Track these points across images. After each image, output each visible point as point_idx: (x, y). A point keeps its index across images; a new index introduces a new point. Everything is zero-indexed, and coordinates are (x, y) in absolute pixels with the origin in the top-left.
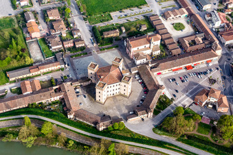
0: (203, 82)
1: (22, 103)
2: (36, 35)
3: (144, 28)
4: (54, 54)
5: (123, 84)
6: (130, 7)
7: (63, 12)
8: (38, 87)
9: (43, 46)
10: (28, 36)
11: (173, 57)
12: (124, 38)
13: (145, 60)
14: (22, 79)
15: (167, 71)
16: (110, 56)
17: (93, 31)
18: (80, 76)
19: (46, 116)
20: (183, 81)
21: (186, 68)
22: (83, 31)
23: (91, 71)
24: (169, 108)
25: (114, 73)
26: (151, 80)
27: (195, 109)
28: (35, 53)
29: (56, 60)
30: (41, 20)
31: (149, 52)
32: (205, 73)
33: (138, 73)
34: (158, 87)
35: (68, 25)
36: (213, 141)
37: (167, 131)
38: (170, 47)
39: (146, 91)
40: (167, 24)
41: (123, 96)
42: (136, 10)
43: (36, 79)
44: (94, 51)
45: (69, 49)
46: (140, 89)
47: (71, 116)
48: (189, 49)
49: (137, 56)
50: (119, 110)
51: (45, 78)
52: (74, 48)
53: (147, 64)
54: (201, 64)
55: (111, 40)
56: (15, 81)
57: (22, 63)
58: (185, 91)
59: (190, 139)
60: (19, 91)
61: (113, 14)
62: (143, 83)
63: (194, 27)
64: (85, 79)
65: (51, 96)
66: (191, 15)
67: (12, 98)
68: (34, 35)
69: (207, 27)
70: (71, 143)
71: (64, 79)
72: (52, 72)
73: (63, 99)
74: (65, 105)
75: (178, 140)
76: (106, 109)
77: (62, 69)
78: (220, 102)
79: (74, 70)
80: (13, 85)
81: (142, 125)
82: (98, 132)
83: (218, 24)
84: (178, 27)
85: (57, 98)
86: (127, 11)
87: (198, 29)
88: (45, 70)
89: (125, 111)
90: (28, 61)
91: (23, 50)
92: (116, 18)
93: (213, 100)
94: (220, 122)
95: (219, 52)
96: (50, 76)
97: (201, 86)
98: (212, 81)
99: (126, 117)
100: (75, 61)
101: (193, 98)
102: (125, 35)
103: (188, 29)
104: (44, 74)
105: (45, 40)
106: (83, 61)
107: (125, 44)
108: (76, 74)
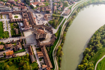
9: (19, 52)
20: (39, 21)
36: (58, 20)
42: (4, 25)
60: (41, 58)
61: (5, 31)
66: (12, 13)
71: (36, 46)
79: (32, 43)
97: (41, 18)
99: (52, 33)
106: (28, 41)
107: (22, 29)
108: (34, 43)
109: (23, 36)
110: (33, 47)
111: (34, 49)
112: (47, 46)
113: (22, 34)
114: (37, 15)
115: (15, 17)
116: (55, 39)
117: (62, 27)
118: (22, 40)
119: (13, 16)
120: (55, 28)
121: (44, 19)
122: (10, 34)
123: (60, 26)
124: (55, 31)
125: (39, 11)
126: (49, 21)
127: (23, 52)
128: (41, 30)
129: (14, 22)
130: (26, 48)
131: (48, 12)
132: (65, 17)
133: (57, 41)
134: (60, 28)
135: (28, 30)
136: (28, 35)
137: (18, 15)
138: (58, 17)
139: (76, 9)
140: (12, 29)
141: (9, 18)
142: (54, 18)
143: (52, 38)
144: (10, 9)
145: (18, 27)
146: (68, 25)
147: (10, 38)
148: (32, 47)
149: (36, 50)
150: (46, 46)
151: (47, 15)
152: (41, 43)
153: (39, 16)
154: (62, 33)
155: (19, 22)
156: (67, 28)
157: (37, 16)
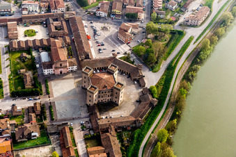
4: (45, 135)
16: (60, 87)
20: (103, 45)
32: (95, 30)
34: (113, 58)
36: (166, 42)
48: (66, 31)
58: (114, 46)
63: (34, 24)
65: (115, 136)
66: (21, 21)
79: (73, 119)
96: (79, 140)
97: (110, 37)
100: (59, 117)
101: (122, 43)
106: (62, 110)
107: (46, 72)
108: (79, 118)
109: (48, 93)
110: (74, 131)
111: (79, 135)
112: (121, 129)
113: (43, 86)
114: (98, 26)
115: (27, 34)
116: (151, 104)
117: (175, 66)
118: (43, 107)
119: (21, 30)
120: (152, 69)
121: (117, 40)
122: (8, 87)
123: (172, 62)
124: (152, 79)
125: (103, 14)
126: (133, 44)
127: (44, 145)
128: (105, 76)
129: (21, 50)
130: (52, 134)
131: (132, 17)
132: (190, 33)
133: (156, 114)
134: (170, 69)
135: (65, 74)
136: (61, 90)
137: (36, 28)
138: (165, 32)
139: (228, 7)
140: (15, 72)
141: (7, 38)
142: (150, 36)
143: (139, 101)
144: (14, 9)
145: (32, 66)
146: (197, 58)
147: (7, 98)
148: (71, 129)
149: (86, 139)
150: (119, 128)
151: (129, 27)
152: (104, 118)
153: (104, 29)
154: (175, 85)
155: (37, 49)
156: (195, 70)
157: (97, 29)
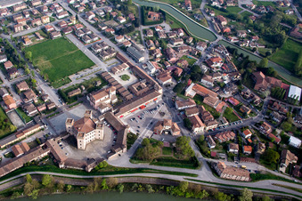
0: (156, 115)
1: (18, 164)
2: (13, 106)
3: (99, 84)
4: (32, 118)
5: (97, 130)
6: (83, 69)
7: (30, 83)
8: (28, 149)
9: (21, 114)
10: (6, 108)
11: (129, 102)
12: (86, 94)
13: (107, 108)
14: (12, 145)
15: (127, 113)
16: (79, 111)
17: (59, 93)
18: (59, 132)
19: (42, 170)
20: (141, 119)
21: (140, 108)
22: (51, 95)
23: (68, 126)
24: (136, 141)
25: (88, 123)
26: (118, 122)
27: (156, 137)
28: (16, 121)
29: (35, 123)
30: (13, 93)
31: (109, 101)
32: (155, 109)
33: (105, 120)
34: (125, 127)
35: (37, 93)
36: (176, 159)
37: (142, 159)
38: (124, 94)
39: (116, 132)
40: (116, 77)
41: (99, 140)
42: (88, 71)
43: (23, 142)
44: (64, 109)
45: (44, 112)
46: (110, 131)
47: (62, 166)
48: (138, 93)
49: (101, 106)
50: (99, 152)
51: (30, 140)
52: (47, 110)
53: (110, 111)
54: (150, 103)
55: (75, 98)
56: (5, 148)
57: (8, 131)
58: (145, 125)
59: (160, 161)
60: (12, 155)
61: (71, 77)
62: (111, 127)
63: (137, 76)
64: (65, 133)
65: (40, 153)
66: (132, 67)
67: (8, 162)
68: (11, 106)
69: (147, 74)
70: (70, 187)
71: (47, 138)
72: (34, 133)
73: (50, 154)
74: (54, 158)
75: (151, 164)
76: (88, 153)
77: (42, 129)
78: (173, 128)
79: (52, 128)
80: (5, 151)
81: (120, 159)
82: (88, 173)
83: (153, 71)
84: (125, 78)
85: (46, 154)
86: (82, 73)
87: (140, 76)
88: (29, 133)
89: (104, 152)
90: (13, 128)
91: (5, 120)
92: (75, 79)
93: (167, 128)
94: (178, 143)
95: (161, 91)
96: (34, 137)
97: (155, 120)
98: (162, 114)
99: (107, 157)
100: (51, 120)
101: (153, 130)
102: (85, 92)
103: (133, 78)
104: (29, 136)
105: (22, 109)
106: (58, 119)
108: (54, 130)
109: (70, 107)
110: (41, 132)
113: (75, 102)
116: (84, 167)
117: (143, 172)
122: (66, 87)
123: (147, 169)
124: (121, 162)
130: (34, 121)
132: (202, 172)
134: (139, 170)
140: (80, 85)
143: (89, 159)
147: (56, 90)
149: (36, 141)
157: (158, 110)
